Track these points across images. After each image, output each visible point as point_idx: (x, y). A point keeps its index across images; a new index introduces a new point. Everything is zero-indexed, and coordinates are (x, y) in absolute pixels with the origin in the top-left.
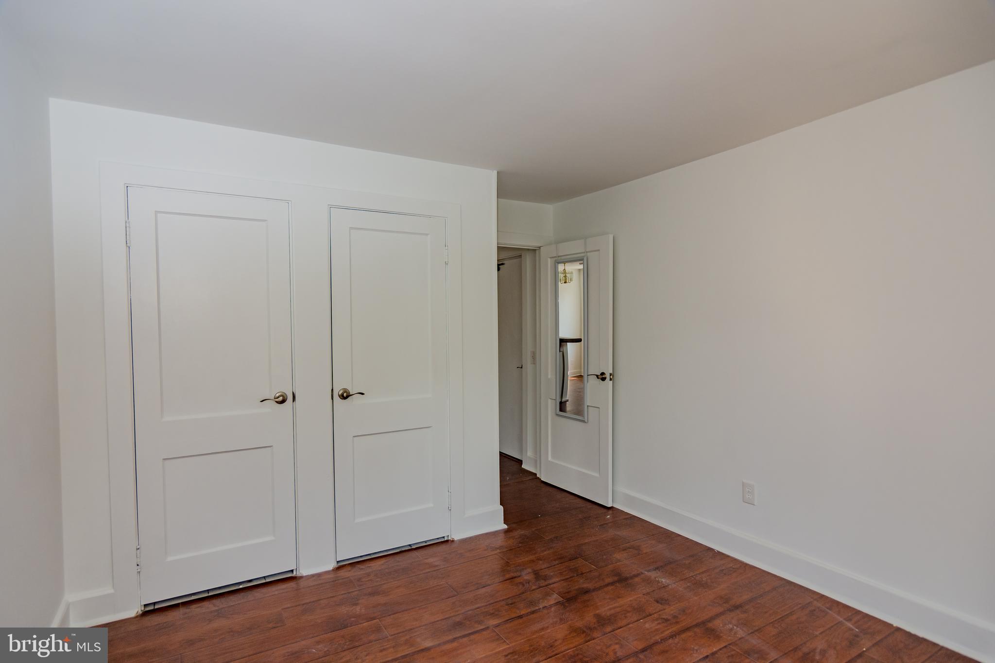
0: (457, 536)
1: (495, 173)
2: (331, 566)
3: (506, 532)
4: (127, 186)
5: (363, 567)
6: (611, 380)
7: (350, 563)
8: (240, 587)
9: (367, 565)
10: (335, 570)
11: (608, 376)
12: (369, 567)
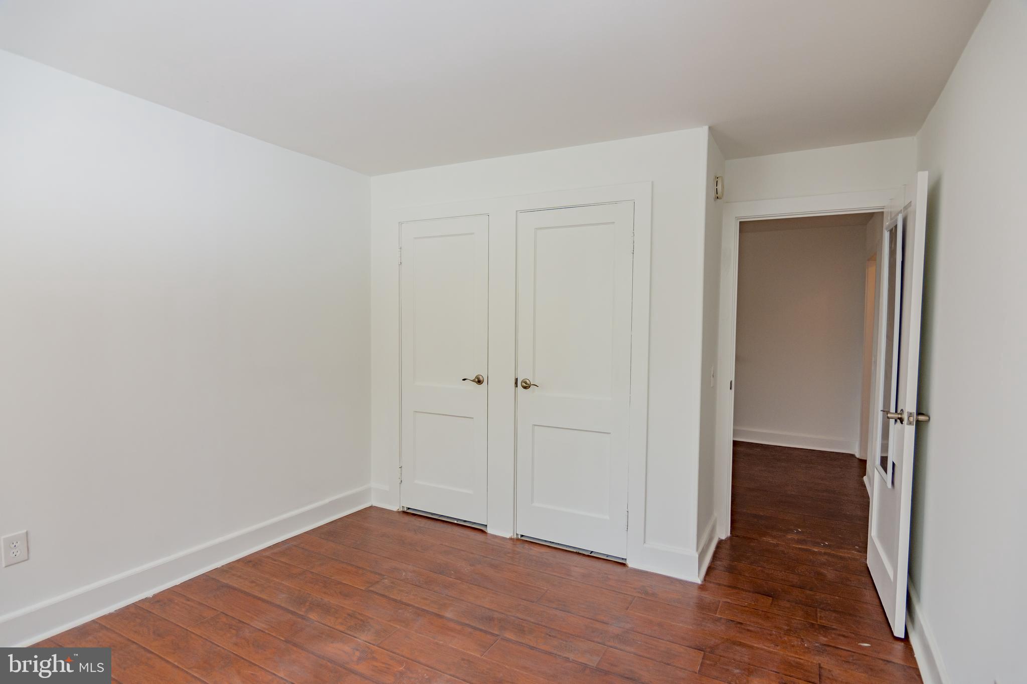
1: (705, 128)
3: (696, 587)
4: (400, 223)
5: (527, 547)
6: (910, 423)
7: (527, 541)
8: (456, 522)
9: (532, 548)
10: (511, 539)
11: (905, 417)
12: (531, 549)
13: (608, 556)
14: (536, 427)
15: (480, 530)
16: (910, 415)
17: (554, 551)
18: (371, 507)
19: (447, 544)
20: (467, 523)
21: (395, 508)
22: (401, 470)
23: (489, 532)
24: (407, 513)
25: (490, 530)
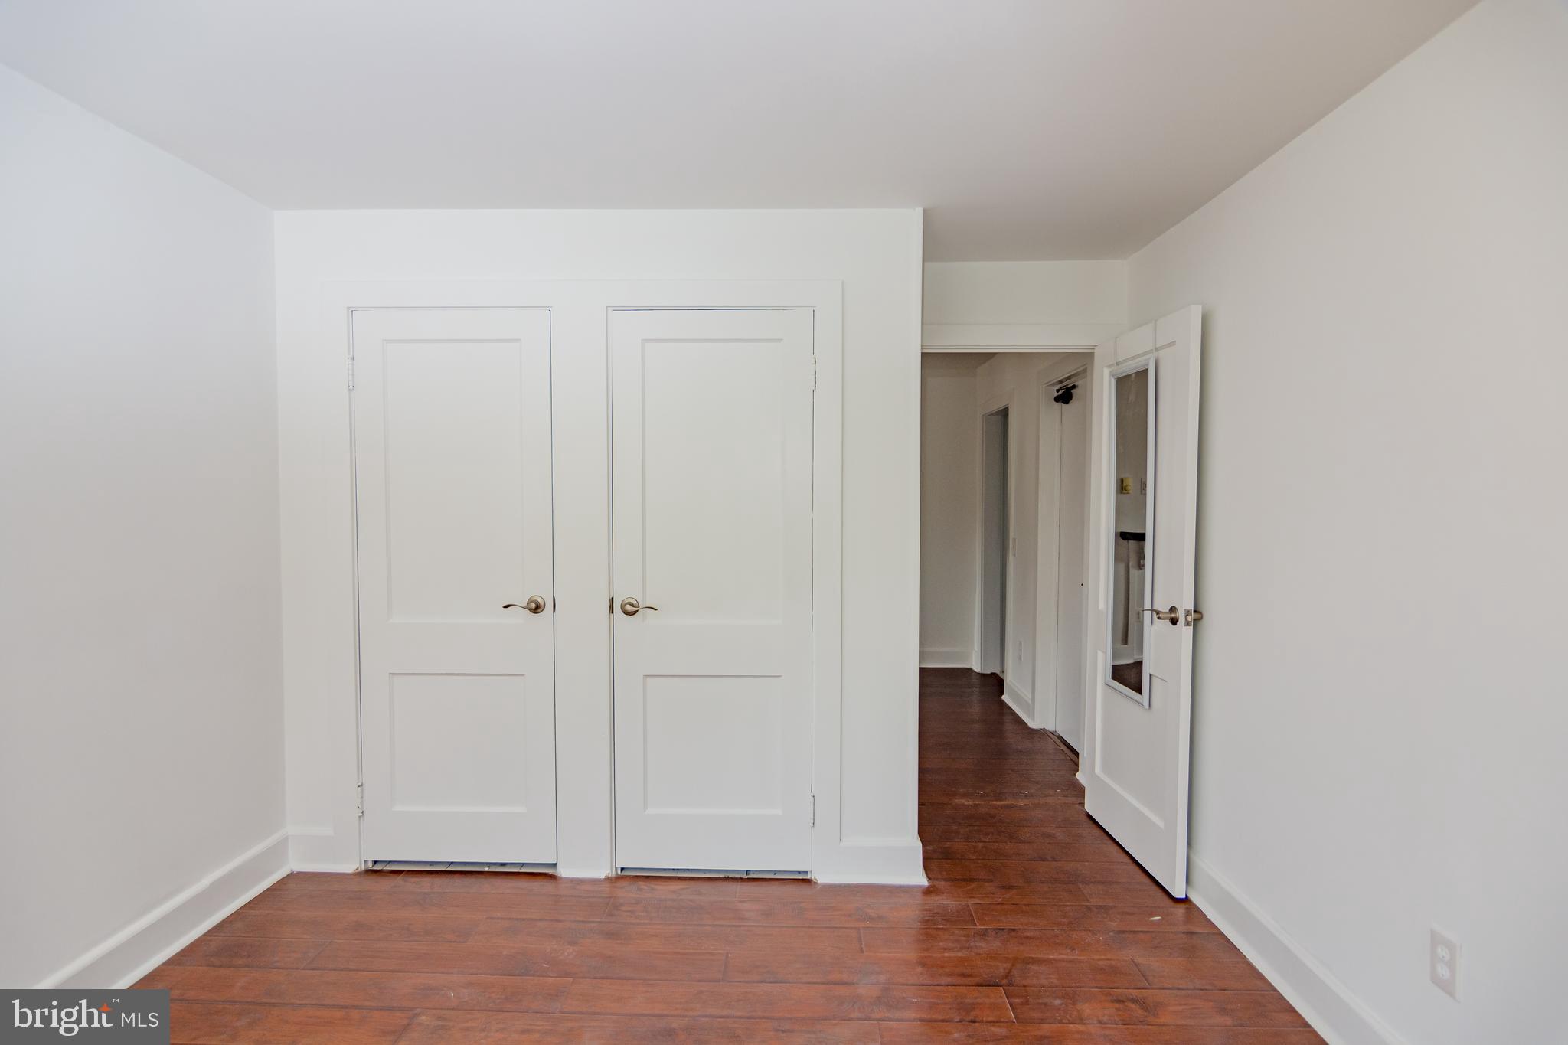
0: (822, 876)
1: (919, 211)
2: (602, 871)
3: (928, 892)
4: (351, 311)
5: (645, 887)
6: (1187, 624)
7: (637, 876)
8: (486, 869)
9: (653, 886)
10: (608, 879)
11: (1181, 615)
12: (653, 889)
13: (775, 873)
14: (648, 679)
15: (544, 875)
16: (1188, 613)
17: (692, 883)
18: (292, 876)
19: (499, 915)
20: (508, 866)
21: (350, 867)
22: (362, 792)
23: (563, 875)
24: (374, 872)
25: (563, 871)
